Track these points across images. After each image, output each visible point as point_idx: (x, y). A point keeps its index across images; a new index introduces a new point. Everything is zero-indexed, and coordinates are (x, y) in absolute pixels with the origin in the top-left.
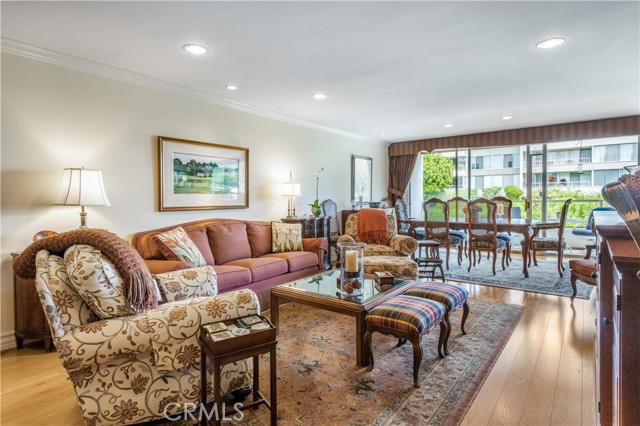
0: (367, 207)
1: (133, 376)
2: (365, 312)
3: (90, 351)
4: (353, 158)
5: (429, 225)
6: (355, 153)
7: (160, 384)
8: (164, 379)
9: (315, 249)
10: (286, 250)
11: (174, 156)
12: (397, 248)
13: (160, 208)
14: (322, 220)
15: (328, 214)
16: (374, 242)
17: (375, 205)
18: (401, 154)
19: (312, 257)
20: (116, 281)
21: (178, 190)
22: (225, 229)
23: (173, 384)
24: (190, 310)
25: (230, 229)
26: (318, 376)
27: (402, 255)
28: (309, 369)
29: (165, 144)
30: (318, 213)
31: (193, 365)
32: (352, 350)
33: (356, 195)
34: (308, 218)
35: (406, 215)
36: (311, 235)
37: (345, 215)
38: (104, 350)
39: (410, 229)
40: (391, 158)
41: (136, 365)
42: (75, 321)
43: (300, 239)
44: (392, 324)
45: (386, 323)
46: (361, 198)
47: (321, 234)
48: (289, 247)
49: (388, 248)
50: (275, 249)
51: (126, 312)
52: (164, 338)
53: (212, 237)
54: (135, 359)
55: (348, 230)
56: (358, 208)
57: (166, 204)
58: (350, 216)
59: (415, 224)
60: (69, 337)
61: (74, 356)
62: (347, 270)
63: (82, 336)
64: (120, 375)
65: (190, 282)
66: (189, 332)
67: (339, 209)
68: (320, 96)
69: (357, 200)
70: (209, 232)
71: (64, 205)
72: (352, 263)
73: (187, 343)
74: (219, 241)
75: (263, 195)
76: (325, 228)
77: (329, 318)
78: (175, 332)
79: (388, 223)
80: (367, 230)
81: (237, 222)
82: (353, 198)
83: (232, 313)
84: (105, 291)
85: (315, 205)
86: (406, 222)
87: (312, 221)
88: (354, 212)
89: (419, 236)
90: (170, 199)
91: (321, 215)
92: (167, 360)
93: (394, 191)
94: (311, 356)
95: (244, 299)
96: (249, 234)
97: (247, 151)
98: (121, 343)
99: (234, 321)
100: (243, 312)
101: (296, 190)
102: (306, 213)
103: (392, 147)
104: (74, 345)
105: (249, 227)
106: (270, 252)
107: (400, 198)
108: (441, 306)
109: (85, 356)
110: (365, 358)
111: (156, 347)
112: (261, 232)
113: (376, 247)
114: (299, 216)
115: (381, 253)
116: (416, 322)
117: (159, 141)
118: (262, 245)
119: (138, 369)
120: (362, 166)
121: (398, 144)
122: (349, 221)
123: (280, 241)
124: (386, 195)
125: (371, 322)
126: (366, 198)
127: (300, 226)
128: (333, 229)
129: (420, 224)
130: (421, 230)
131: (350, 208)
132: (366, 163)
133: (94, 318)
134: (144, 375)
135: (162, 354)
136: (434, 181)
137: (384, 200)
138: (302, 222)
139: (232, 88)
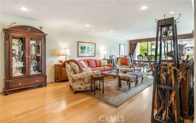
0: (124, 57)
1: (81, 83)
2: (120, 77)
3: (76, 78)
4: (120, 45)
5: (138, 61)
6: (120, 43)
7: (85, 85)
8: (85, 84)
9: (110, 66)
10: (104, 66)
11: (81, 46)
12: (130, 66)
13: (78, 56)
14: (112, 60)
15: (113, 58)
16: (124, 65)
17: (125, 56)
18: (133, 43)
19: (109, 68)
20: (78, 67)
21: (81, 53)
22: (91, 61)
23: (87, 85)
24: (89, 73)
25: (92, 61)
26: (111, 88)
27: (131, 68)
28: (109, 87)
29: (79, 43)
30: (111, 58)
31: (90, 82)
32: (118, 85)
33: (121, 54)
34: (108, 59)
35: (133, 59)
36: (109, 63)
37: (118, 58)
38: (77, 78)
39: (134, 63)
40: (130, 44)
41: (81, 81)
42: (73, 73)
43: (107, 64)
44: (125, 78)
45: (124, 78)
46: (122, 55)
47: (112, 63)
48: (104, 65)
49: (127, 66)
50: (101, 66)
51: (80, 73)
52: (86, 77)
53: (88, 63)
54: (81, 80)
55: (118, 62)
56: (121, 57)
57: (79, 56)
58: (119, 59)
59: (135, 61)
60: (72, 75)
61: (73, 78)
62: (117, 69)
63: (74, 75)
64: (79, 83)
65: (87, 70)
66: (89, 76)
67: (116, 57)
68: (112, 32)
69: (121, 55)
70: (88, 61)
71: (64, 55)
72: (118, 68)
73: (89, 78)
74: (90, 64)
75: (98, 54)
76: (113, 62)
77: (113, 80)
78: (87, 76)
79: (128, 60)
80: (123, 62)
81: (93, 60)
82: (120, 54)
83: (96, 74)
84: (77, 69)
85: (110, 56)
86: (133, 61)
87: (109, 60)
88: (120, 58)
89: (136, 64)
90: (80, 54)
91: (112, 59)
92: (86, 81)
93: (131, 53)
94: (109, 85)
95: (98, 72)
96: (96, 62)
97: (95, 44)
98: (80, 77)
99: (96, 75)
100: (98, 74)
101: (106, 52)
102: (108, 58)
103: (130, 41)
104: (73, 77)
105: (96, 61)
106: (100, 66)
107: (132, 55)
108: (136, 76)
109: (75, 78)
110: (120, 85)
111: (85, 78)
112: (98, 62)
113: (125, 66)
114: (107, 59)
115: (126, 67)
116: (129, 78)
117: (78, 42)
118: (98, 65)
119: (82, 82)
120: (122, 46)
121: (132, 40)
122: (118, 60)
123: (102, 64)
124: (129, 54)
125: (121, 78)
126: (123, 55)
127: (107, 61)
128: (115, 62)
129: (137, 61)
130: (137, 63)
131: (119, 57)
132: (124, 46)
133: (75, 73)
134: (83, 83)
135: (85, 79)
136: (146, 50)
137: (128, 55)
138: (107, 60)
139: (92, 31)
